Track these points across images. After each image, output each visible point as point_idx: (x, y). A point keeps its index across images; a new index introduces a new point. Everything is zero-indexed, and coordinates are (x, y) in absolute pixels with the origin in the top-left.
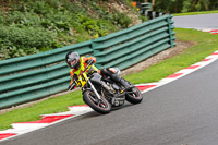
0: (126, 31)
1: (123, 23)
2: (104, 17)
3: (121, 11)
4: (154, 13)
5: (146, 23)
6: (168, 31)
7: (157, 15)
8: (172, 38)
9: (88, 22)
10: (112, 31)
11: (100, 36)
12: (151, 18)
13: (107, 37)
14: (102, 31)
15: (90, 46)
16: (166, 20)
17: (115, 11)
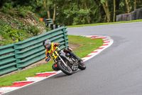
0: (36, 37)
1: (34, 32)
2: (21, 28)
3: (33, 24)
4: (54, 26)
5: (49, 32)
6: (63, 37)
7: (57, 27)
8: (67, 42)
9: (11, 32)
10: (27, 37)
11: (19, 40)
12: (53, 29)
13: (24, 42)
14: (20, 38)
15: (13, 47)
16: (62, 30)
17: (29, 24)
